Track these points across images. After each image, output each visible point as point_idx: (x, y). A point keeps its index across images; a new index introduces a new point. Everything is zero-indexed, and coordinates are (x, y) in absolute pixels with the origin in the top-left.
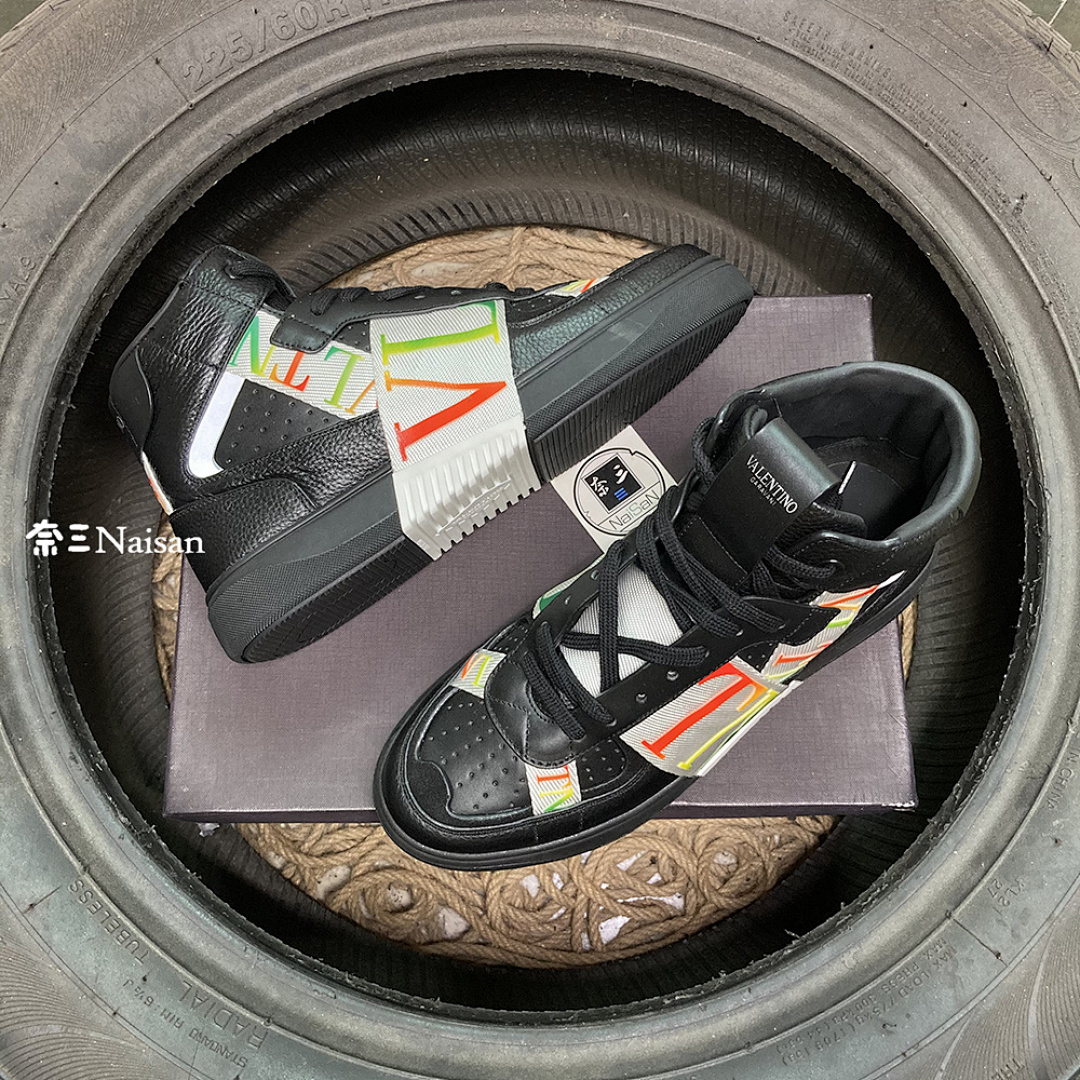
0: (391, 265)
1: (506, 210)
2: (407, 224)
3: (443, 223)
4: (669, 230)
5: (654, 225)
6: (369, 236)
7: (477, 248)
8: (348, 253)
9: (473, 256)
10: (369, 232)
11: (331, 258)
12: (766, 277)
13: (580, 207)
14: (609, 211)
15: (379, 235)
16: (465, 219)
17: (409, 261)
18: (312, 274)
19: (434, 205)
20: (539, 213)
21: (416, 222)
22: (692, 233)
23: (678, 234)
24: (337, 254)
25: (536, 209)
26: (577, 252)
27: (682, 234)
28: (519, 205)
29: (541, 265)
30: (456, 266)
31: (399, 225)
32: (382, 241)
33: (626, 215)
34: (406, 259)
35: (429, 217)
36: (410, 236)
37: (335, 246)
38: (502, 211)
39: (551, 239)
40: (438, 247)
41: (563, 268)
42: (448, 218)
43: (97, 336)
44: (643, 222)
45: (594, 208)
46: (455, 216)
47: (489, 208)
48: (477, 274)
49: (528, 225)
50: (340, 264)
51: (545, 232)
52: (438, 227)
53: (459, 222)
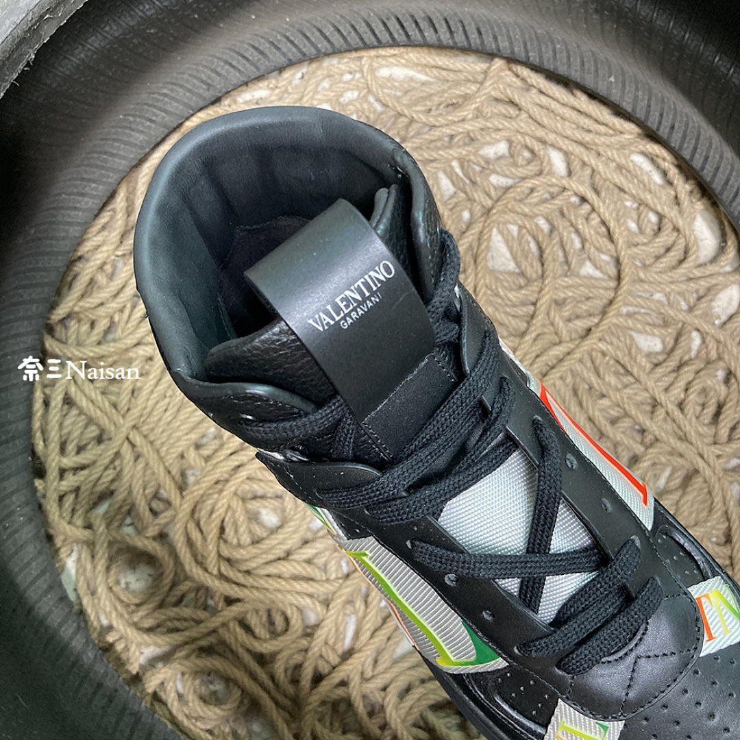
0: (360, 58)
1: (495, 38)
2: (393, 25)
3: (429, 34)
4: (649, 106)
5: (636, 97)
6: (353, 26)
7: (451, 66)
8: (326, 38)
9: (444, 73)
10: (353, 23)
11: (307, 38)
12: (730, 182)
13: (569, 57)
14: (597, 71)
15: (362, 28)
16: (452, 37)
17: (380, 60)
18: (284, 50)
19: (425, 13)
20: (527, 52)
21: (402, 26)
22: (671, 117)
23: (658, 114)
24: (315, 36)
25: (525, 47)
26: (550, 100)
27: (661, 115)
28: (509, 37)
29: (512, 103)
30: (423, 78)
31: (385, 24)
32: (364, 36)
33: (612, 79)
34: (378, 57)
35: (416, 23)
36: (393, 39)
37: (315, 26)
38: (491, 39)
39: (529, 80)
40: (413, 55)
41: (531, 112)
42: (436, 31)
43: (28, 65)
44: (626, 91)
45: (583, 64)
46: (442, 29)
47: (480, 33)
48: (444, 91)
49: (511, 60)
50: (316, 47)
51: (525, 72)
52: (423, 37)
53: (444, 36)
